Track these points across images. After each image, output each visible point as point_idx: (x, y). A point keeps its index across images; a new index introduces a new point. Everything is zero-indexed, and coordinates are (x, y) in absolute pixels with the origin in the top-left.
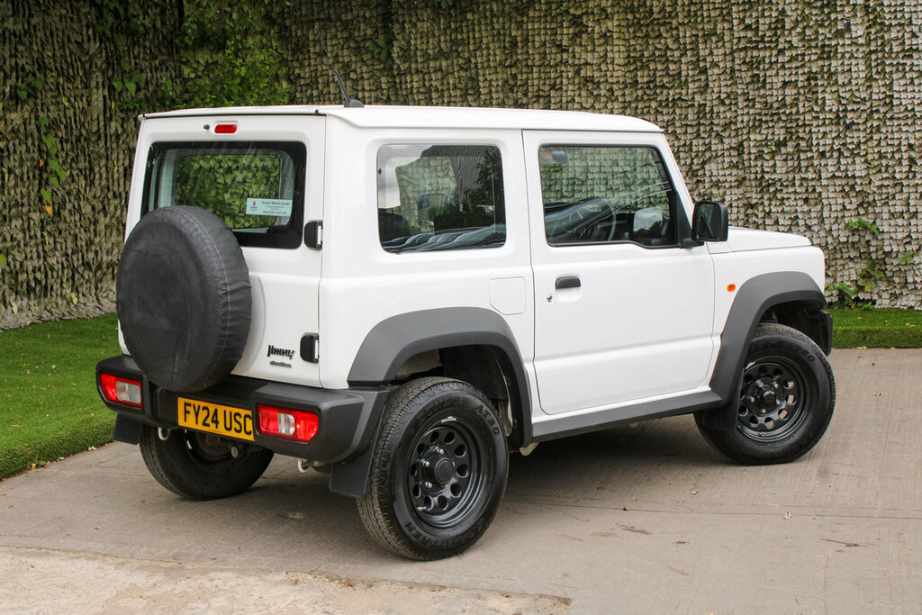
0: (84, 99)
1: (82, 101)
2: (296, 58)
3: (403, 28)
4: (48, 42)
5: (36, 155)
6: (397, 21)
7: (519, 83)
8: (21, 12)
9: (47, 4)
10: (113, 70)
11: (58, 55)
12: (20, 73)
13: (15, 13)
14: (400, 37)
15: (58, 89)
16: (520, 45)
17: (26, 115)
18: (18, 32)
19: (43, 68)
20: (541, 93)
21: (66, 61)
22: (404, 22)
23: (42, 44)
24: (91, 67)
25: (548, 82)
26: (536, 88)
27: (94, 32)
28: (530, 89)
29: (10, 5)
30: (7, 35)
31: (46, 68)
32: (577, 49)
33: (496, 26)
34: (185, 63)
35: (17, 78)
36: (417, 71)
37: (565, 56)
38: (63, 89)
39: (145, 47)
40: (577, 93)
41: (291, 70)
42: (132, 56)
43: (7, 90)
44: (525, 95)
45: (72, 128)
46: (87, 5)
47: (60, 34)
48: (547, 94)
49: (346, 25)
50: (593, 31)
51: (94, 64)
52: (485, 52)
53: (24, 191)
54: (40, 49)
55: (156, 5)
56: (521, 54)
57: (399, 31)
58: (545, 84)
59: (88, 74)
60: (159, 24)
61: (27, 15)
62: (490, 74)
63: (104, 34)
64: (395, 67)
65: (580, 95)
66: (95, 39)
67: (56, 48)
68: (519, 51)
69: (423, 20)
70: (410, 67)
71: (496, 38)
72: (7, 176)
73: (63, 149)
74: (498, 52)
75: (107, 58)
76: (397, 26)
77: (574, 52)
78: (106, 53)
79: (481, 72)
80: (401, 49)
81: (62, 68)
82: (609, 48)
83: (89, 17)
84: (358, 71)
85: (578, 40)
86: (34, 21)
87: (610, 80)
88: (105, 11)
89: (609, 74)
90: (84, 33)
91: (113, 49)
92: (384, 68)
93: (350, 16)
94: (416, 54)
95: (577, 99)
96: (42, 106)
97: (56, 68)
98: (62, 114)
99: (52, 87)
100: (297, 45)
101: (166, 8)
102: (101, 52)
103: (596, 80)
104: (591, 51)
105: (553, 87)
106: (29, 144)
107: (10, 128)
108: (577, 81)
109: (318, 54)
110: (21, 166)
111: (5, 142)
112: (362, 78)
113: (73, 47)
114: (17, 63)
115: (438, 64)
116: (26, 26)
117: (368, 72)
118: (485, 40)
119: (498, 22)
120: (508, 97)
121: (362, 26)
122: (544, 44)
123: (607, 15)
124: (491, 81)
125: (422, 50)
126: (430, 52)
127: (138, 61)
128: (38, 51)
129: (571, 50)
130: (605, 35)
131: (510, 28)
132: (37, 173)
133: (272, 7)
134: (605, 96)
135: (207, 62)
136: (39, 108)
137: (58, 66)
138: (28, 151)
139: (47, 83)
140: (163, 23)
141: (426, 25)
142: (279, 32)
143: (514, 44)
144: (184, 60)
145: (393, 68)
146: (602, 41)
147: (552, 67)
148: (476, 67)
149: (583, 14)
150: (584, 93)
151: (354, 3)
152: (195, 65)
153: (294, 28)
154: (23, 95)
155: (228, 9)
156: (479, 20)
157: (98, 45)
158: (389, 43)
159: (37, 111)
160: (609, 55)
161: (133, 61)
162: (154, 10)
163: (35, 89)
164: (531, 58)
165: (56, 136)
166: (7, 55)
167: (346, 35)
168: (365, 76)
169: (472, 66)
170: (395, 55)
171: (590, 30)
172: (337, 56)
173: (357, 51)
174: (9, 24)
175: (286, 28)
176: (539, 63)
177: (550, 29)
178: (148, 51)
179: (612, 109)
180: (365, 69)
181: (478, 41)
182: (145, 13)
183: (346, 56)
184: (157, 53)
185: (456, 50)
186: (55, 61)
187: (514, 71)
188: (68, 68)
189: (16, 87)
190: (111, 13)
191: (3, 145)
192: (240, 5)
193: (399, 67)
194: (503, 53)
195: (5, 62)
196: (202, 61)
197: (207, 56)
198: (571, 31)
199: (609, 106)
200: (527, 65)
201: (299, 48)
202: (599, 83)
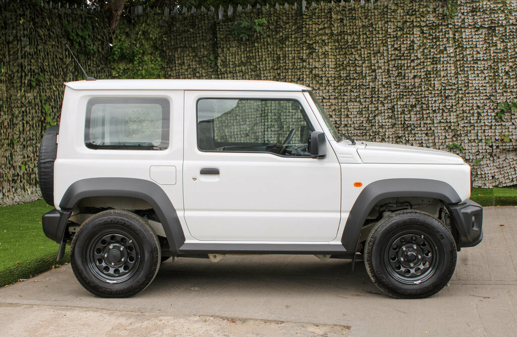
1: (62, 87)
2: (169, 66)
3: (223, 51)
4: (46, 58)
5: (40, 115)
6: (220, 47)
7: (281, 77)
8: (33, 43)
9: (46, 39)
10: (78, 72)
11: (51, 65)
12: (32, 73)
13: (30, 43)
14: (221, 55)
15: (51, 81)
16: (282, 59)
17: (35, 94)
18: (31, 53)
19: (43, 71)
21: (55, 68)
22: (223, 48)
23: (43, 59)
24: (67, 70)
25: (296, 77)
27: (69, 53)
29: (28, 40)
30: (26, 54)
31: (45, 71)
32: (311, 60)
33: (270, 50)
34: (113, 69)
35: (31, 76)
36: (230, 72)
37: (304, 64)
38: (53, 81)
39: (93, 61)
40: (311, 82)
41: (167, 72)
42: (87, 65)
43: (26, 82)
45: (57, 101)
46: (66, 40)
47: (52, 54)
49: (194, 50)
50: (319, 51)
52: (264, 63)
53: (34, 132)
54: (42, 62)
55: (99, 40)
56: (283, 63)
57: (221, 52)
59: (65, 74)
60: (100, 49)
61: (36, 45)
62: (267, 73)
63: (74, 54)
66: (69, 56)
67: (50, 61)
68: (281, 62)
69: (233, 47)
70: (226, 70)
71: (269, 55)
72: (25, 125)
73: (53, 111)
74: (271, 62)
75: (75, 66)
76: (220, 50)
77: (309, 62)
78: (75, 63)
79: (262, 72)
80: (222, 61)
81: (52, 71)
82: (326, 60)
83: (66, 46)
84: (200, 72)
85: (311, 56)
86: (39, 47)
87: (327, 76)
88: (75, 43)
89: (327, 72)
90: (64, 54)
92: (214, 70)
93: (196, 45)
94: (229, 64)
95: (311, 85)
96: (43, 90)
97: (50, 71)
98: (52, 94)
99: (48, 81)
101: (104, 41)
102: (72, 63)
103: (320, 76)
104: (318, 61)
106: (37, 109)
107: (27, 101)
108: (311, 76)
109: (180, 64)
110: (33, 120)
111: (25, 108)
112: (203, 75)
113: (59, 60)
114: (31, 69)
115: (240, 68)
116: (35, 50)
117: (205, 73)
118: (264, 57)
119: (270, 48)
121: (202, 50)
122: (294, 58)
123: (325, 44)
124: (267, 76)
125: (232, 61)
126: (237, 63)
127: (90, 68)
129: (307, 61)
130: (325, 53)
131: (276, 50)
132: (40, 123)
133: (156, 41)
134: (324, 83)
135: (124, 69)
136: (41, 91)
138: (36, 112)
139: (45, 78)
141: (234, 49)
142: (160, 53)
143: (279, 58)
144: (113, 67)
145: (218, 71)
146: (323, 56)
147: (298, 69)
149: (313, 43)
150: (314, 82)
151: (198, 39)
152: (118, 70)
153: (167, 51)
154: (34, 84)
155: (135, 42)
156: (261, 46)
157: (71, 59)
158: (216, 58)
160: (327, 63)
161: (88, 67)
162: (98, 43)
163: (39, 81)
164: (288, 65)
165: (50, 105)
166: (26, 64)
167: (194, 54)
168: (204, 75)
169: (258, 69)
170: (219, 64)
171: (317, 51)
172: (190, 65)
173: (200, 62)
174: (27, 49)
175: (164, 51)
176: (291, 68)
177: (297, 50)
178: (95, 63)
179: (329, 90)
180: (203, 71)
181: (260, 57)
182: (94, 44)
183: (194, 65)
184: (99, 64)
185: (250, 62)
186: (49, 67)
187: (279, 71)
188: (56, 71)
189: (31, 80)
190: (77, 44)
191: (23, 109)
192: (140, 40)
193: (221, 70)
194: (273, 62)
195: (25, 68)
196: (121, 68)
197: (124, 66)
198: (308, 51)
199: (327, 88)
200: (285, 69)
201: (170, 61)
202: (322, 77)
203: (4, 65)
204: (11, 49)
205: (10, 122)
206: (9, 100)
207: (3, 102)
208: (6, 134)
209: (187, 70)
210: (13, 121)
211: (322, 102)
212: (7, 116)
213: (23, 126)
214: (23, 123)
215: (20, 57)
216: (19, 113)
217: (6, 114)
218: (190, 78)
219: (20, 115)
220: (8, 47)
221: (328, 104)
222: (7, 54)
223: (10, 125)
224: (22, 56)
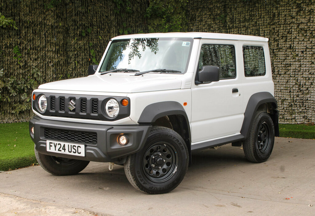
0: (108, 37)
1: (107, 37)
2: (191, 22)
3: (231, 10)
4: (94, 16)
5: (88, 57)
6: (228, 7)
7: (276, 31)
8: (85, 5)
9: (95, 2)
10: (120, 26)
11: (98, 20)
12: (83, 27)
13: (82, 5)
14: (230, 14)
15: (97, 32)
16: (276, 16)
17: (85, 42)
18: (83, 12)
19: (92, 25)
20: (283, 35)
21: (101, 23)
22: (231, 8)
23: (92, 16)
24: (111, 25)
25: (286, 31)
26: (282, 33)
27: (113, 12)
28: (280, 33)
29: (80, 2)
30: (79, 13)
31: (93, 25)
32: (299, 17)
33: (267, 9)
34: (149, 24)
35: (82, 29)
36: (236, 27)
37: (293, 20)
38: (100, 33)
39: (133, 18)
40: (298, 35)
41: (190, 27)
42: (128, 22)
43: (78, 33)
44: (278, 36)
45: (102, 47)
46: (111, 2)
47: (100, 13)
48: (286, 35)
49: (210, 10)
50: (305, 10)
51: (112, 24)
52: (263, 19)
53: (83, 70)
54: (91, 18)
55: (138, 3)
56: (277, 20)
57: (229, 11)
58: (285, 31)
59: (110, 28)
60: (139, 10)
61: (86, 6)
62: (264, 28)
63: (117, 13)
64: (228, 25)
65: (299, 36)
66: (113, 14)
67: (98, 18)
68: (276, 19)
69: (239, 7)
70: (233, 25)
71: (267, 14)
72: (77, 64)
73: (98, 55)
74: (268, 19)
75: (118, 22)
76: (229, 9)
77: (297, 18)
78: (118, 20)
79: (261, 27)
80: (230, 18)
81: (99, 25)
82: (311, 16)
83: (111, 7)
84: (214, 27)
85: (299, 14)
86: (89, 8)
87: (311, 29)
88: (117, 5)
89: (311, 27)
90: (109, 13)
91: (120, 19)
92: (224, 26)
93: (211, 6)
94: (235, 21)
95: (297, 37)
96: (91, 39)
97: (97, 25)
98: (99, 42)
99: (95, 32)
100: (192, 18)
101: (142, 4)
102: (115, 20)
103: (305, 29)
104: (304, 18)
105: (288, 33)
106: (86, 53)
107: (79, 47)
108: (298, 30)
109: (199, 21)
110: (82, 60)
111: (77, 52)
112: (215, 30)
113: (104, 17)
114: (82, 23)
115: (244, 24)
116: (86, 10)
117: (217, 28)
118: (263, 15)
119: (268, 7)
120: (272, 37)
121: (216, 10)
122: (285, 16)
123: (312, 3)
124: (265, 30)
125: (238, 19)
126: (241, 20)
127: (130, 23)
128: (90, 19)
129: (296, 17)
130: (310, 11)
131: (273, 10)
132: (88, 63)
133: (183, 4)
134: (309, 36)
135: (158, 24)
136: (90, 40)
137: (98, 25)
138: (85, 55)
139: (93, 31)
140: (141, 9)
141: (240, 9)
142: (186, 13)
143: (274, 15)
144: (149, 23)
145: (227, 26)
146: (309, 13)
147: (288, 24)
148: (259, 25)
149: (301, 3)
150: (300, 35)
151: (213, 1)
152: (153, 25)
153: (191, 11)
154: (84, 35)
155: (167, 5)
156: (261, 6)
157: (114, 17)
158: (226, 16)
159: (89, 41)
160: (312, 19)
161: (128, 23)
162: (137, 5)
163: (88, 33)
164: (281, 21)
165: (96, 50)
166: (78, 20)
167: (210, 13)
168: (217, 29)
169: (257, 25)
170: (227, 21)
171: (304, 9)
172: (206, 21)
173: (214, 19)
174: (80, 9)
175: (188, 11)
176: (283, 23)
177: (288, 9)
178: (134, 20)
179: (311, 41)
180: (216, 26)
181: (260, 15)
182: (133, 6)
183: (209, 22)
184: (138, 20)
185: (251, 19)
186: (97, 22)
187: (274, 26)
188: (102, 25)
189: (82, 32)
190: (119, 5)
191: (76, 53)
192: (171, 3)
193: (229, 26)
194: (270, 19)
195: (77, 23)
196: (156, 24)
197: (158, 22)
198: (297, 10)
199: (311, 40)
200: (279, 24)
201: (193, 19)
202: (306, 31)
203: (61, 20)
204: (68, 9)
205: (65, 61)
206: (65, 46)
207: (60, 47)
208: (61, 70)
209: (204, 25)
210: (68, 61)
211: (306, 51)
212: (62, 57)
213: (75, 65)
214: (75, 63)
215: (74, 15)
216: (73, 55)
217: (62, 55)
218: (206, 32)
219: (73, 57)
220: (66, 7)
221: (311, 53)
222: (65, 12)
223: (65, 64)
224: (75, 14)
